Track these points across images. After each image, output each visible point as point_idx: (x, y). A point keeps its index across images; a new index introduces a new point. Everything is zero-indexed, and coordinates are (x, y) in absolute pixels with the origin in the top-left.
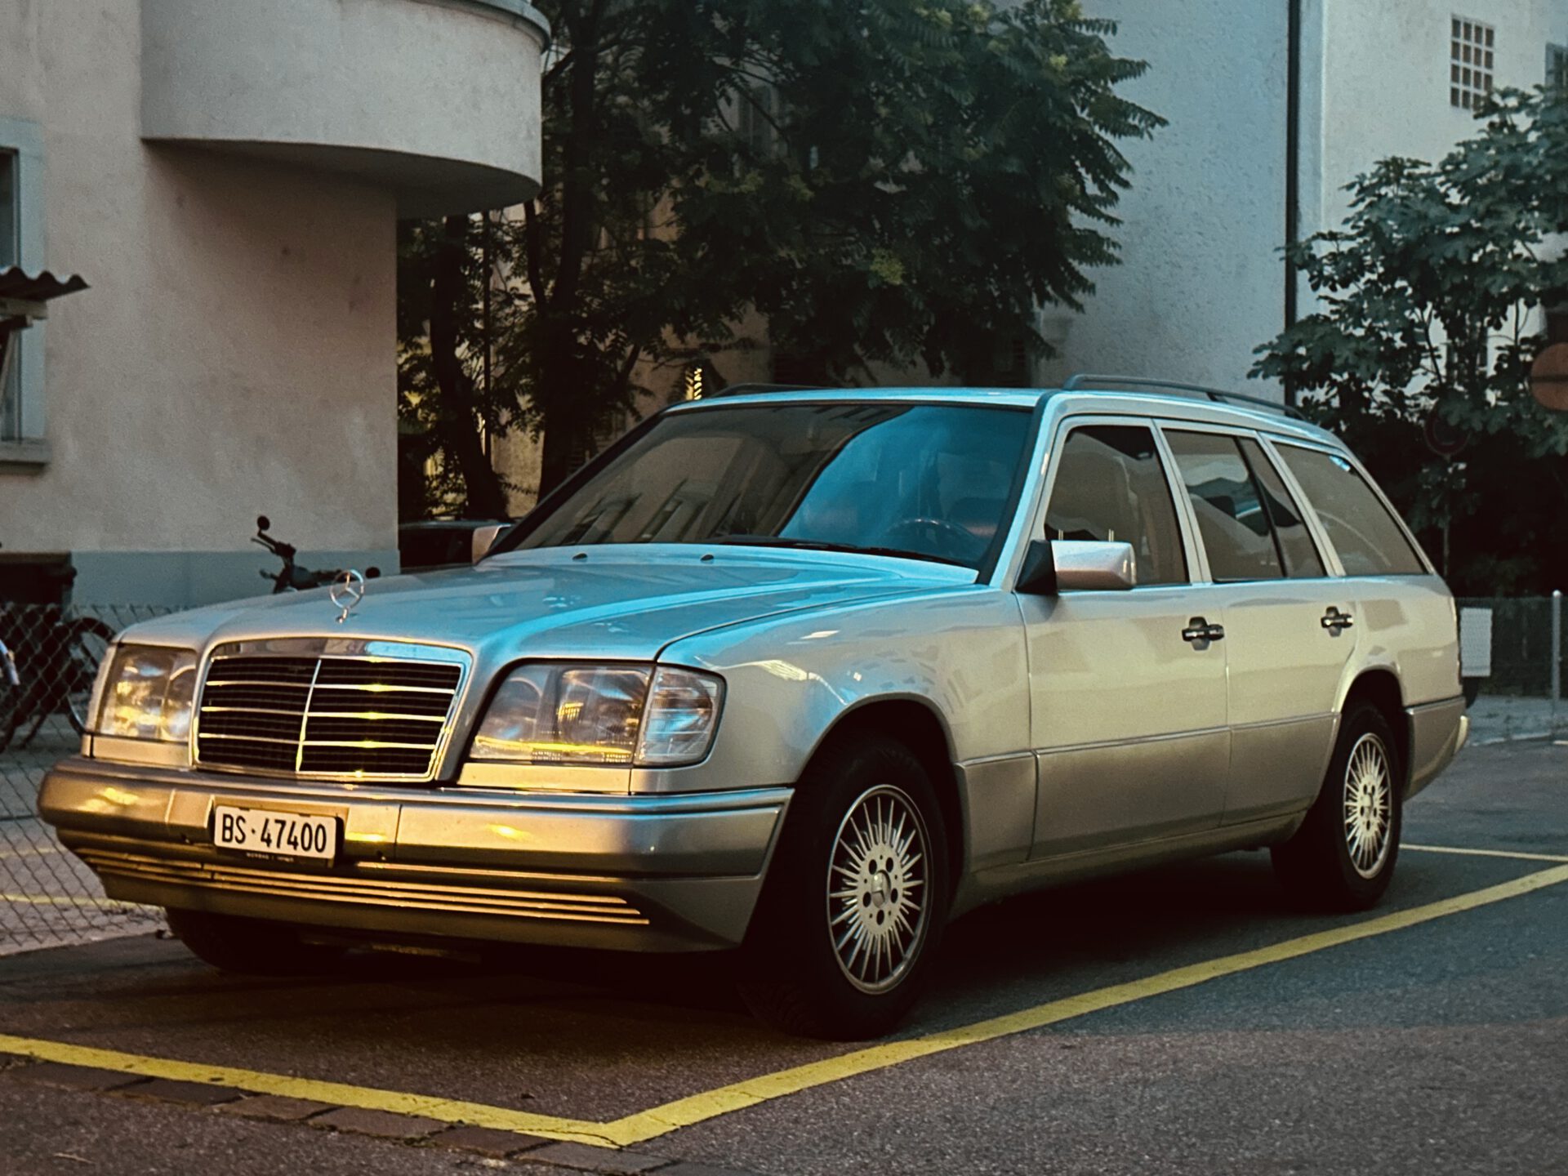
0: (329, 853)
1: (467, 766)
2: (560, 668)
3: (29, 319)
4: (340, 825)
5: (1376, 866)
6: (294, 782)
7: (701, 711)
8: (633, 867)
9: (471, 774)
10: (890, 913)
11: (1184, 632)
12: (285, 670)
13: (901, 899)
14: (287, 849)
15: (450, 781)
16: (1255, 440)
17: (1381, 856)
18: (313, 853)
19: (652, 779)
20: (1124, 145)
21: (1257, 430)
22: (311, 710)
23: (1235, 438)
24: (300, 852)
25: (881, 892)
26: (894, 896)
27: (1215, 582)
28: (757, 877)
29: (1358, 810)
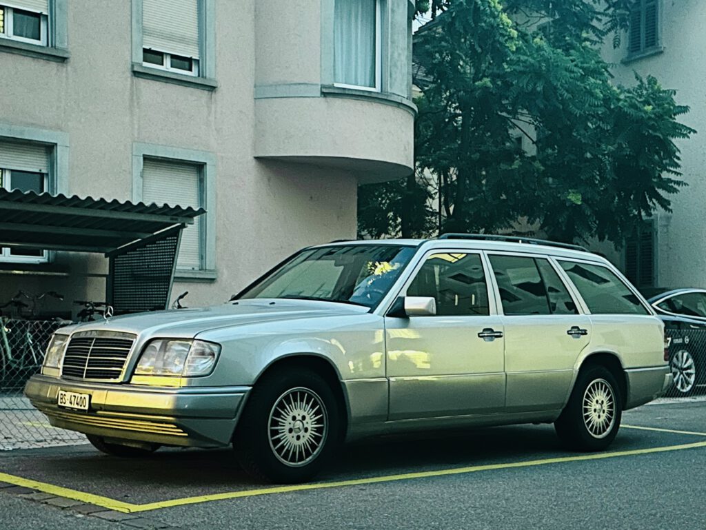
0: (87, 408)
1: (134, 377)
2: (167, 341)
3: (186, 225)
4: (90, 397)
5: (605, 434)
6: (82, 382)
7: (210, 357)
8: (179, 414)
9: (135, 380)
10: (304, 436)
11: (479, 334)
12: (86, 342)
13: (309, 431)
14: (76, 406)
15: (127, 382)
16: (546, 259)
17: (609, 430)
18: (82, 408)
19: (189, 382)
20: (676, 141)
21: (549, 255)
22: (90, 356)
23: (534, 258)
24: (79, 407)
25: (299, 428)
26: (306, 430)
27: (505, 315)
28: (234, 420)
29: (593, 410)
